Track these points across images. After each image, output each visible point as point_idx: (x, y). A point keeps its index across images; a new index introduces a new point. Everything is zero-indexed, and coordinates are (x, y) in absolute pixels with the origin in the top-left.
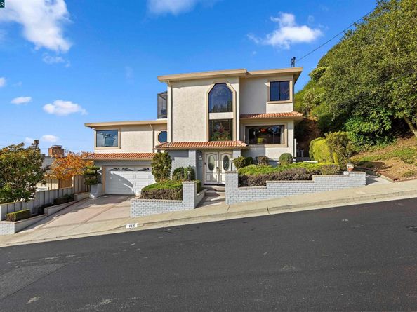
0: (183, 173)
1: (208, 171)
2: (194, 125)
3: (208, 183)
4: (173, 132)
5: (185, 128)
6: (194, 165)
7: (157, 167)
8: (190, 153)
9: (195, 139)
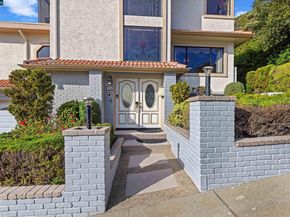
0: (77, 109)
1: (122, 107)
2: (97, 32)
3: (123, 126)
4: (61, 42)
5: (83, 37)
6: (98, 96)
7: (19, 97)
8: (91, 76)
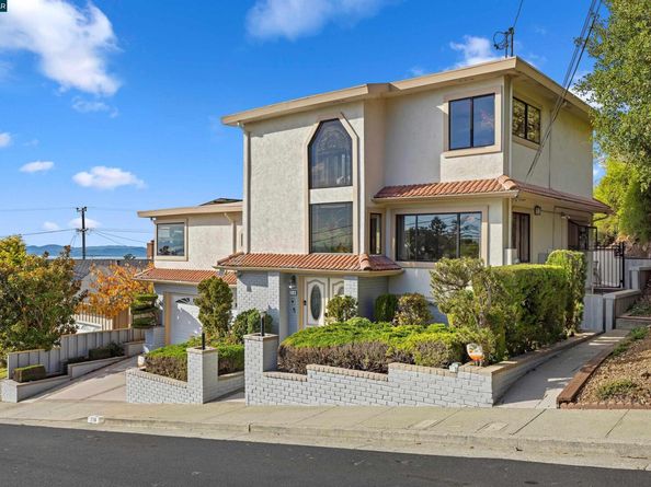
2: (284, 216)
5: (270, 224)
6: (276, 305)
8: (270, 279)
9: (285, 247)
